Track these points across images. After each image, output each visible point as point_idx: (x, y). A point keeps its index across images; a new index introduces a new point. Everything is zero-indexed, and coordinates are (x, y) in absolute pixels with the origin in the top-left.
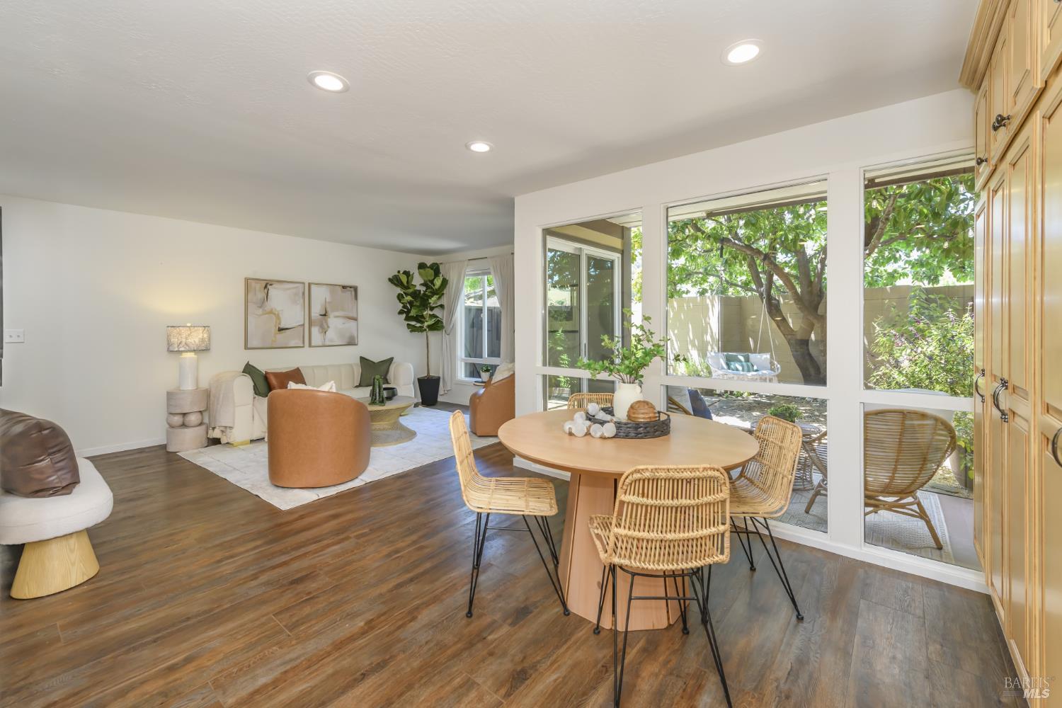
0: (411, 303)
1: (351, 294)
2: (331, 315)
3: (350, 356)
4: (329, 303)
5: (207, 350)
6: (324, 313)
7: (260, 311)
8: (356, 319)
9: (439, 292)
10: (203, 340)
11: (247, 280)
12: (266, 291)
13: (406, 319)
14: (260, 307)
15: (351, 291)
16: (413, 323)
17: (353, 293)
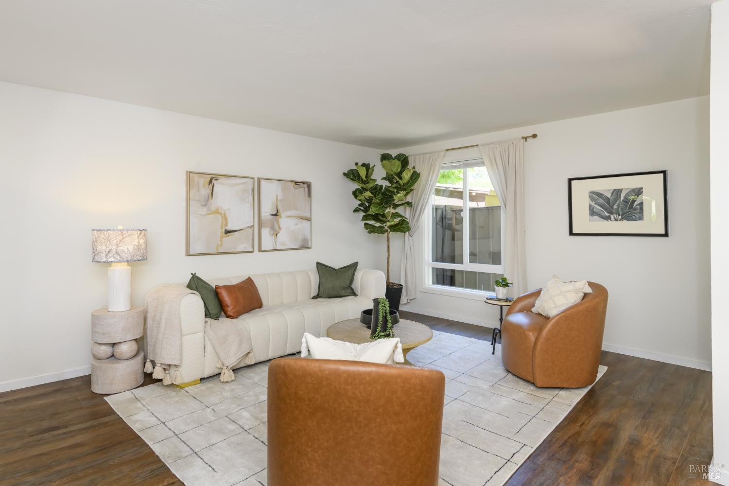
0: (369, 200)
1: (304, 191)
2: (283, 214)
3: (307, 261)
4: (281, 201)
5: (144, 259)
6: (275, 212)
7: (204, 211)
8: (309, 220)
9: (407, 188)
10: (138, 247)
11: (189, 174)
12: (211, 186)
13: (365, 218)
14: (205, 206)
15: (304, 187)
16: (371, 222)
17: (307, 189)
